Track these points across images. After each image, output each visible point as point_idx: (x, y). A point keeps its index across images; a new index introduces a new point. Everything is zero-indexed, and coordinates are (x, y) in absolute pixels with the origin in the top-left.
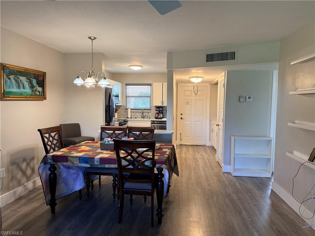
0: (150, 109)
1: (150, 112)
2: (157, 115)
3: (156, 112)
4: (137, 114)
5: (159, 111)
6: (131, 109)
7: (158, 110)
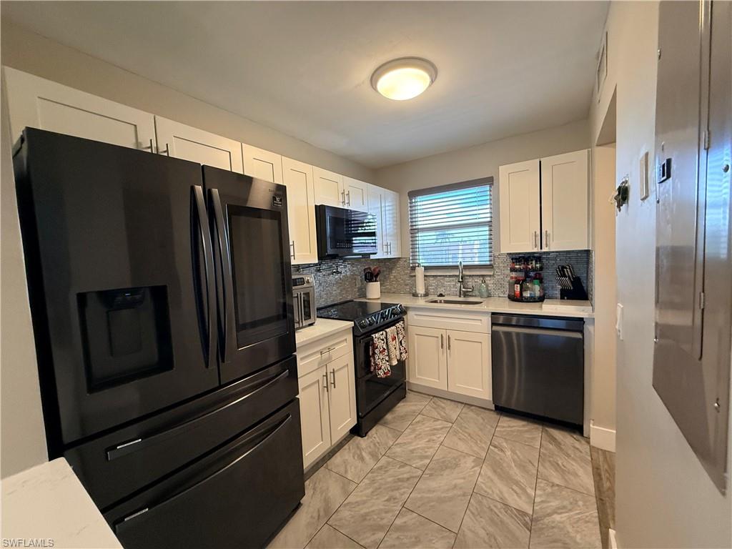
0: (490, 267)
1: (490, 276)
2: (518, 288)
3: (514, 275)
4: (447, 282)
5: (527, 272)
6: (426, 268)
7: (520, 270)
